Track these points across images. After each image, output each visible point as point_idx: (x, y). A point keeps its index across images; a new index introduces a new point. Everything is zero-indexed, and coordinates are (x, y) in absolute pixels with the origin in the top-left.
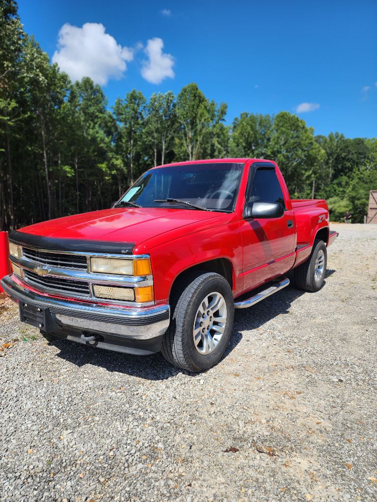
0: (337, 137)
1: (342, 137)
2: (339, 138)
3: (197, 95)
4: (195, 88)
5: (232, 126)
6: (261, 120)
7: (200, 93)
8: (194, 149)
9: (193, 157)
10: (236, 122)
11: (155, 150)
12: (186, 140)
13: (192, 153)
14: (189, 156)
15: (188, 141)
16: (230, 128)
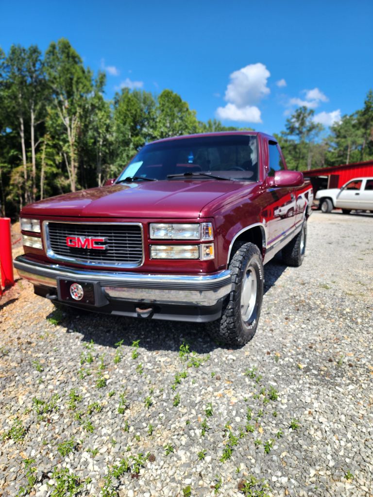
0: (215, 124)
1: (219, 124)
2: (217, 125)
3: (70, 55)
4: (66, 47)
5: (113, 101)
6: (145, 97)
7: (73, 53)
8: (73, 122)
9: (72, 131)
10: (117, 97)
11: (22, 121)
12: (62, 110)
13: (70, 126)
14: (66, 129)
15: (64, 111)
16: (111, 103)
